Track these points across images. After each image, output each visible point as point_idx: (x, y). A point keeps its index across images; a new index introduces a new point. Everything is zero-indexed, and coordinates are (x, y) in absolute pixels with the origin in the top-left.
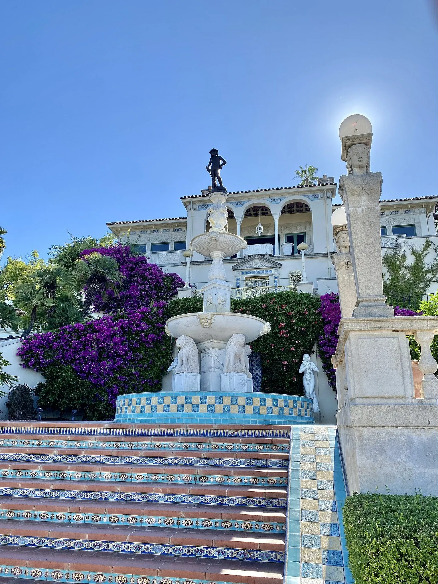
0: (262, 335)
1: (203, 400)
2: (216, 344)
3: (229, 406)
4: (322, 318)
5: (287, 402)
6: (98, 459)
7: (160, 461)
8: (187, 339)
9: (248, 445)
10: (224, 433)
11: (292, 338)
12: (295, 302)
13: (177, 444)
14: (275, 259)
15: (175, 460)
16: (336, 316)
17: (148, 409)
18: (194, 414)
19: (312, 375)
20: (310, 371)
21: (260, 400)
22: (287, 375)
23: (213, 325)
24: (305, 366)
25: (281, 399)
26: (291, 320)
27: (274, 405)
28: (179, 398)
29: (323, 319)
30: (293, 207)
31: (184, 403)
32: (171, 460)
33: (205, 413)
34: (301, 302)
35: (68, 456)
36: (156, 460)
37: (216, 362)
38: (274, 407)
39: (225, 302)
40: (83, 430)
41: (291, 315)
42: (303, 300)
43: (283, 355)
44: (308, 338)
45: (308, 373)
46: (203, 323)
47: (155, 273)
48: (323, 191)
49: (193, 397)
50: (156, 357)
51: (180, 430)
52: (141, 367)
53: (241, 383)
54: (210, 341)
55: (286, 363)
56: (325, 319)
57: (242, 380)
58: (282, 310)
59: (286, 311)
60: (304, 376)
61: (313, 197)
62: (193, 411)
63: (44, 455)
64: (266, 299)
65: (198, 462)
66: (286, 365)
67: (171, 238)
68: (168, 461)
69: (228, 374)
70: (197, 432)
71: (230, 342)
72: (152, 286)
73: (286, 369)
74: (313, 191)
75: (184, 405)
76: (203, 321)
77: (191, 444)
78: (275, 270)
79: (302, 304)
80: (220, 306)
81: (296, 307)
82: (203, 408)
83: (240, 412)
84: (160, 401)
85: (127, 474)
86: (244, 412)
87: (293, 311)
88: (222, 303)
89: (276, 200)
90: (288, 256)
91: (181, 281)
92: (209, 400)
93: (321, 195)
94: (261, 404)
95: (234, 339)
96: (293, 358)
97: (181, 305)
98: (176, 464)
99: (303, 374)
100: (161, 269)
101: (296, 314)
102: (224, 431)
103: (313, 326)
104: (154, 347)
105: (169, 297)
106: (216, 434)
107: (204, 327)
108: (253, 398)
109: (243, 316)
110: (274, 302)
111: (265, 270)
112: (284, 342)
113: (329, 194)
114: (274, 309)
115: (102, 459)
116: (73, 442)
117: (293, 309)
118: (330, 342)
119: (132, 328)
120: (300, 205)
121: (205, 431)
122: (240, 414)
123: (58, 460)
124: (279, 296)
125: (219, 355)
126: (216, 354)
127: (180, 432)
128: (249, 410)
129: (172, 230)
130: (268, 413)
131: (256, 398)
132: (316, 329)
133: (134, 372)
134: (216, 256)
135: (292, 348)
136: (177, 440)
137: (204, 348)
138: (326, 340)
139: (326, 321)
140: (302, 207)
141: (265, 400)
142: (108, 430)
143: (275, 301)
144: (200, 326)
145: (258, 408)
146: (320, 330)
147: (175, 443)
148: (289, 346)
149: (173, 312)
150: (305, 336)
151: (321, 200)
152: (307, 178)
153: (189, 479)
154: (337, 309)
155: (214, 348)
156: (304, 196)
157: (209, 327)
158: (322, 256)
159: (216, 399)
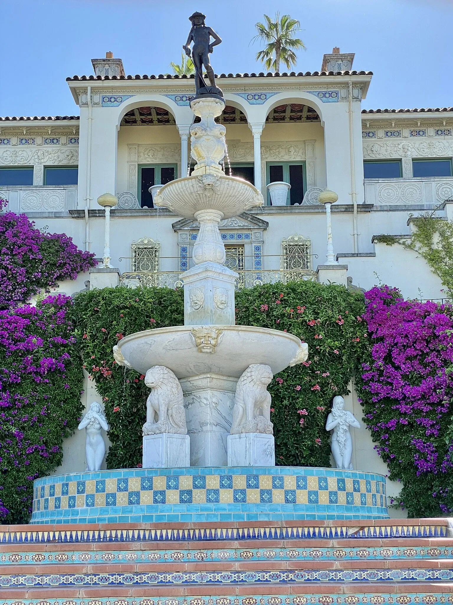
0: (294, 365)
1: (225, 482)
2: (214, 380)
3: (269, 492)
4: (368, 332)
5: (358, 482)
6: (161, 577)
7: (265, 576)
8: (166, 372)
9: (391, 549)
10: (342, 532)
11: (316, 367)
12: (320, 301)
13: (278, 550)
14: (256, 212)
15: (290, 575)
16: (393, 329)
17: (122, 499)
18: (211, 505)
19: (348, 434)
20: (345, 428)
21: (319, 481)
22: (305, 435)
23: (218, 349)
24: (336, 418)
25: (349, 477)
26: (315, 335)
27: (339, 489)
28: (181, 478)
29: (370, 334)
30: (284, 112)
31: (191, 487)
32: (284, 575)
33: (229, 505)
34: (331, 302)
35: (109, 575)
36: (259, 576)
37: (215, 413)
38: (339, 492)
39: (226, 305)
40: (102, 533)
41: (314, 326)
42: (335, 297)
43: (298, 398)
44: (342, 367)
45: (341, 430)
46: (202, 345)
47: (25, 234)
48: (346, 85)
49: (207, 476)
50: (52, 401)
51: (270, 529)
52: (25, 422)
53: (265, 451)
54: (205, 376)
55: (304, 412)
56: (372, 333)
57: (266, 446)
58: (298, 316)
59: (306, 318)
60: (335, 435)
61: (327, 95)
62: (209, 500)
63: (66, 575)
64: (267, 295)
65: (327, 577)
66: (304, 416)
67: (36, 157)
68: (278, 577)
69: (243, 435)
70: (298, 531)
71: (245, 378)
72: (19, 260)
73: (304, 424)
74: (328, 84)
75: (191, 491)
76: (202, 340)
77: (301, 550)
78: (256, 234)
79: (333, 305)
80: (219, 312)
81: (323, 311)
82: (226, 496)
83: (287, 501)
84: (146, 484)
85: (229, 597)
86: (294, 501)
87: (318, 318)
88: (221, 306)
89: (257, 97)
90: (280, 208)
91: (76, 250)
92: (236, 481)
93: (343, 93)
94: (321, 488)
95: (253, 373)
96: (317, 403)
97: (102, 302)
98: (291, 580)
99: (332, 431)
100: (33, 224)
101: (322, 324)
102: (341, 529)
103: (353, 347)
104: (49, 383)
105: (53, 282)
106: (328, 535)
107: (201, 352)
108: (308, 477)
109: (271, 332)
110: (281, 301)
111: (235, 232)
112: (300, 374)
113: (356, 92)
114: (284, 314)
115: (168, 578)
116: (100, 553)
117: (318, 314)
118: (381, 375)
119: (5, 346)
120: (296, 108)
121: (311, 530)
122: (287, 504)
123: (92, 582)
124: (290, 288)
125: (220, 401)
126: (214, 400)
127: (270, 533)
128: (302, 497)
129: (39, 140)
130: (331, 501)
131: (313, 478)
132: (356, 352)
133: (14, 430)
134: (208, 218)
135: (314, 385)
136: (279, 544)
137: (191, 389)
138: (374, 372)
139: (374, 336)
140: (301, 111)
141: (326, 480)
142: (147, 533)
143: (285, 300)
144: (195, 349)
145: (316, 493)
146: (363, 353)
147: (275, 550)
148: (309, 382)
149: (84, 315)
150: (337, 363)
151: (342, 103)
152: (279, 42)
153: (329, 601)
154: (395, 316)
155: (212, 388)
156: (310, 92)
157: (211, 352)
158: (343, 210)
159: (248, 480)
